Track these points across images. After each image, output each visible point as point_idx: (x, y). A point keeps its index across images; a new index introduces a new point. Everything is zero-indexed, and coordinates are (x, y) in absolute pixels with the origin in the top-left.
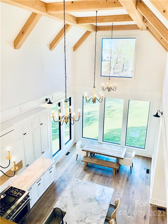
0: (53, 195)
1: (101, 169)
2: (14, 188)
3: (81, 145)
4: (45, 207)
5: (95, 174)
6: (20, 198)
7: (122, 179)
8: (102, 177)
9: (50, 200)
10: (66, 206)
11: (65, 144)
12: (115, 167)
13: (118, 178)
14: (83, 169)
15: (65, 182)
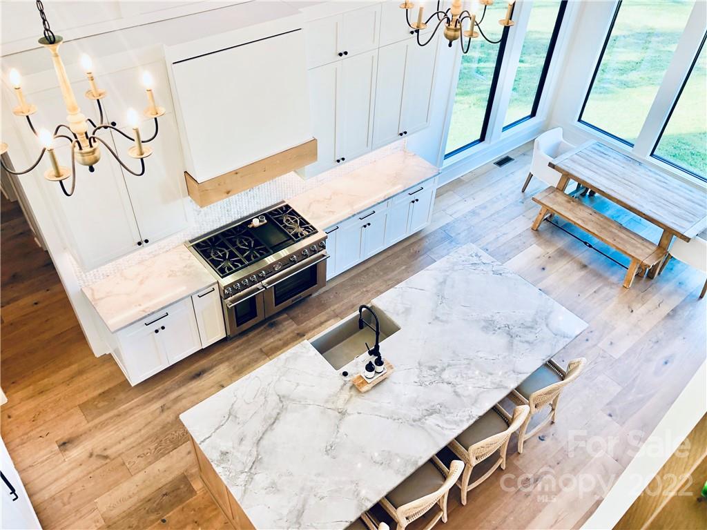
0: (404, 267)
1: (590, 246)
2: (293, 210)
3: (558, 145)
4: (368, 289)
5: (562, 253)
6: (297, 242)
7: (649, 305)
8: (583, 273)
9: (389, 277)
10: (407, 311)
11: (505, 128)
12: (641, 259)
13: (637, 296)
14: (531, 225)
15: (453, 243)
